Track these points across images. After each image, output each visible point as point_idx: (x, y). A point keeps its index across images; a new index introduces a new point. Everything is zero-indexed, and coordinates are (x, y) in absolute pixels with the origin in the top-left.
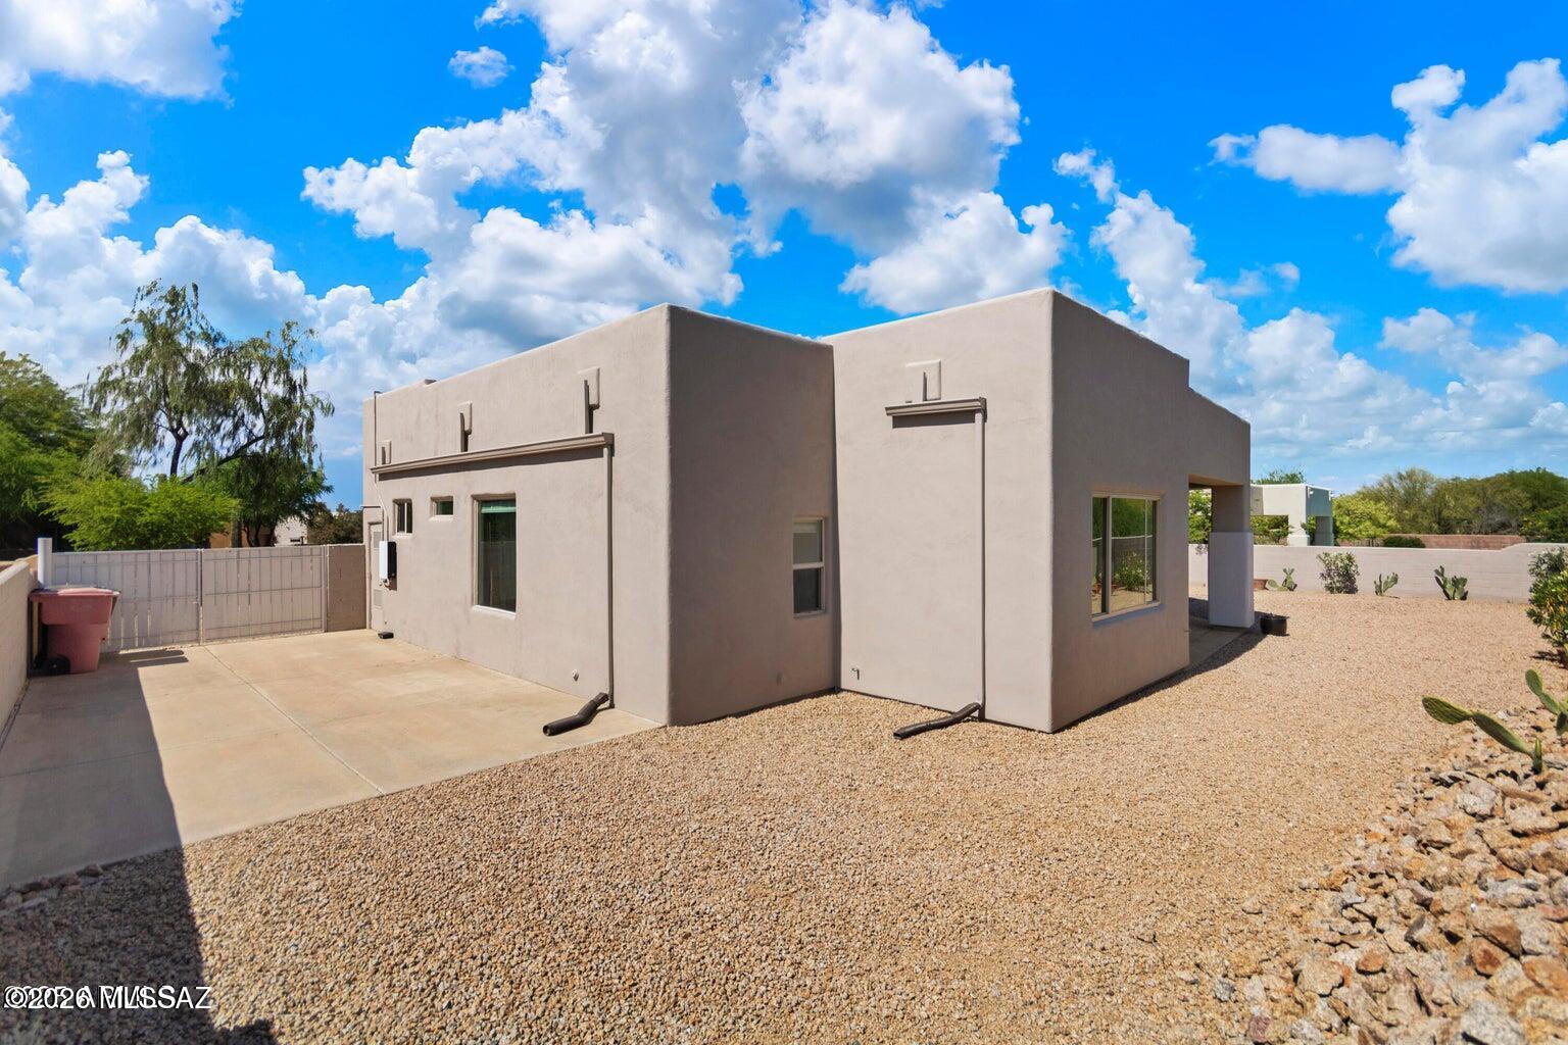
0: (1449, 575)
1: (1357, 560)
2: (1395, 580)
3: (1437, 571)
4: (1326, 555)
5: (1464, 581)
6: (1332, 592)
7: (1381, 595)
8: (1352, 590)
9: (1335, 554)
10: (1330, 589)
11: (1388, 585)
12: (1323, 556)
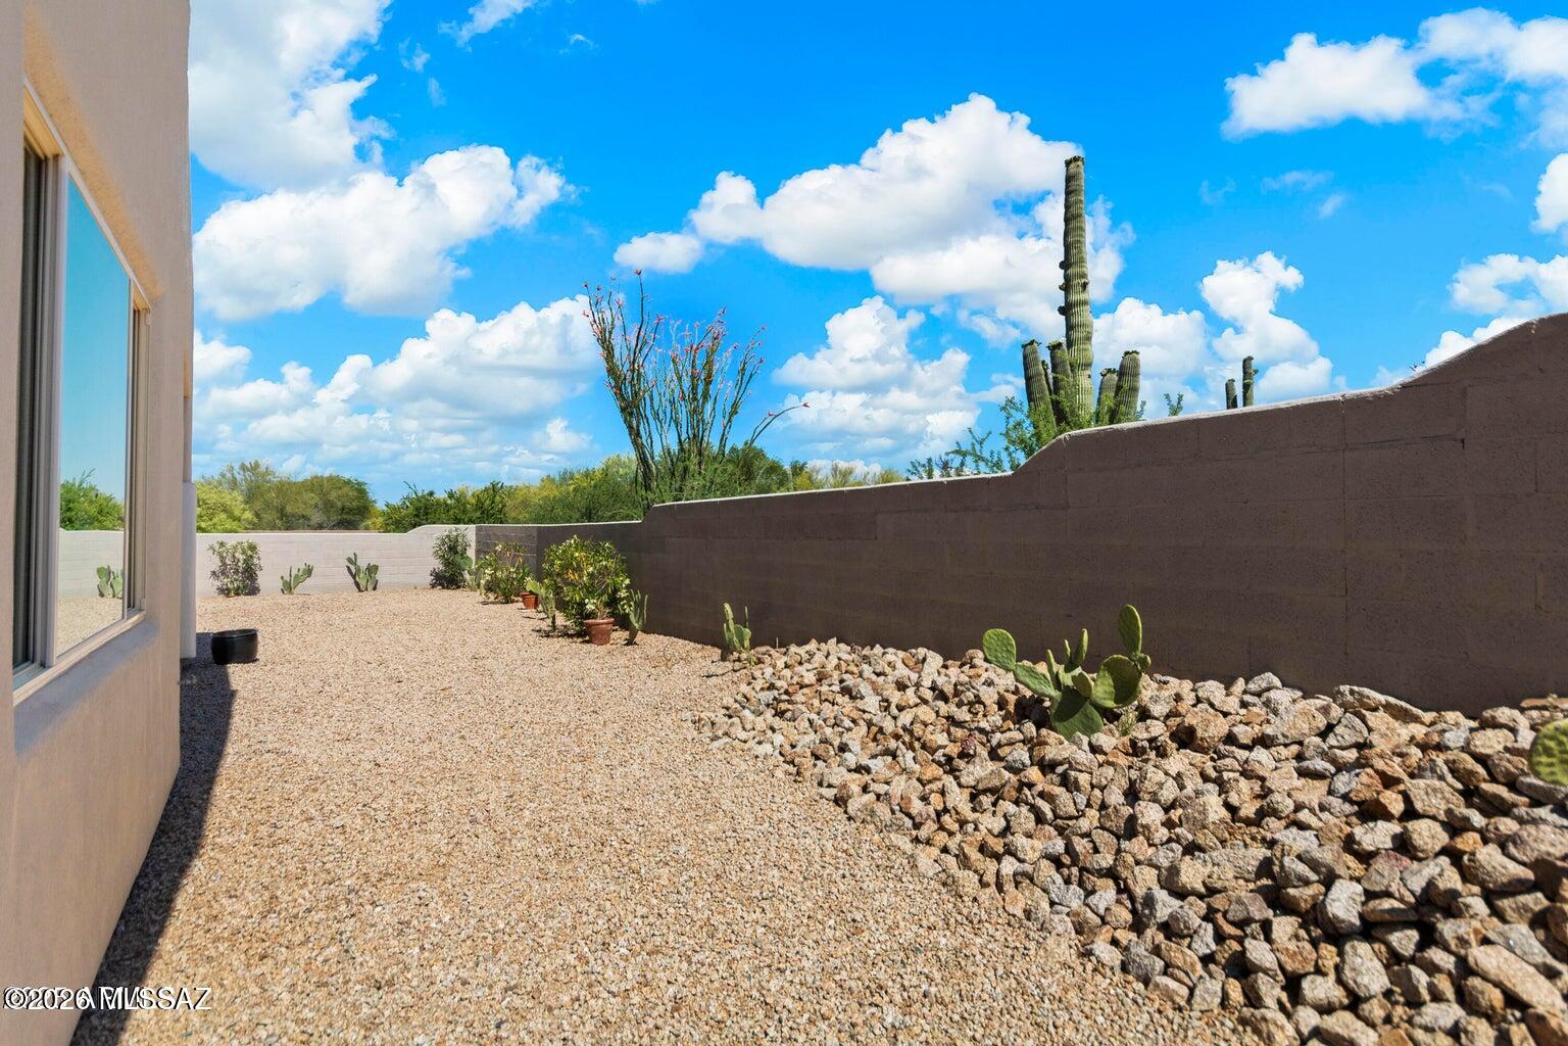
0: (363, 564)
1: (261, 549)
2: (309, 572)
3: (349, 560)
4: (222, 544)
5: (376, 567)
6: (228, 595)
7: (290, 592)
8: (253, 591)
9: (234, 543)
10: (225, 592)
11: (298, 580)
12: (217, 547)
